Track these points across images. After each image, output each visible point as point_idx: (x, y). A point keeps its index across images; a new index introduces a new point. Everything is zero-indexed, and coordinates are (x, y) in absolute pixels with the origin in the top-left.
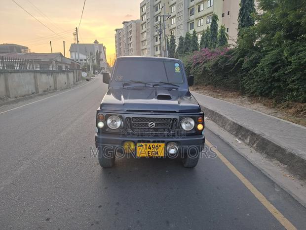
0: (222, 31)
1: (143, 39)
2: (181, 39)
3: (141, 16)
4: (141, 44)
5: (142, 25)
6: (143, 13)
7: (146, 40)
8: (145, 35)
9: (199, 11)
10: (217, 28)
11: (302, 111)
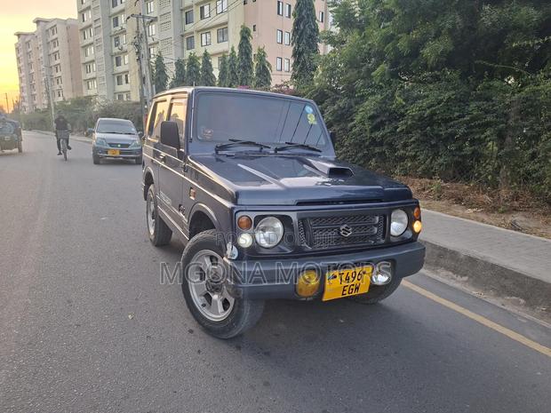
0: (261, 56)
1: (88, 59)
2: (179, 64)
3: (79, 12)
4: (83, 69)
5: (83, 30)
6: (84, 6)
7: (93, 61)
8: (91, 51)
9: (202, 17)
10: (250, 52)
11: (424, 190)
